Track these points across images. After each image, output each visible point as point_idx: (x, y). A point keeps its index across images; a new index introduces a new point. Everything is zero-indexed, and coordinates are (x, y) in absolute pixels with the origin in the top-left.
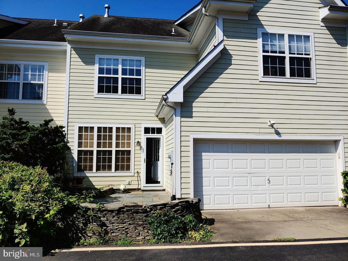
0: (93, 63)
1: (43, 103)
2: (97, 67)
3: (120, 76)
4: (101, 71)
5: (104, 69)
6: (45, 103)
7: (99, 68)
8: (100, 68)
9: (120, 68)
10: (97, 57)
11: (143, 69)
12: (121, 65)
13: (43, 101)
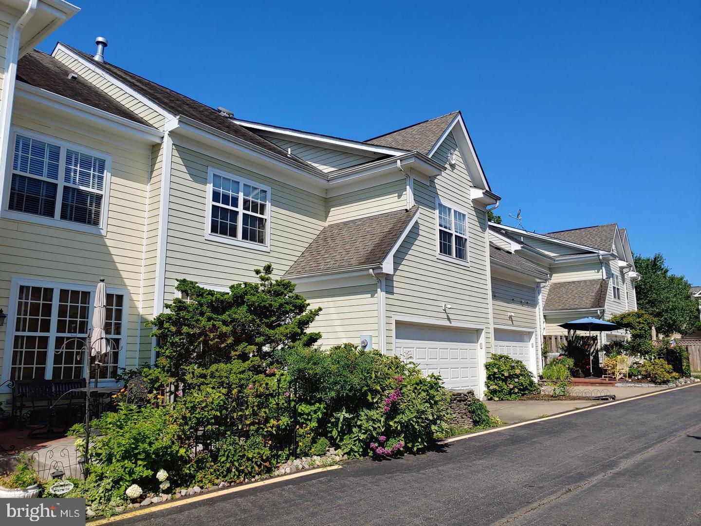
0: (204, 182)
1: (101, 233)
2: (210, 188)
3: (240, 209)
4: (216, 196)
5: (220, 194)
6: (103, 233)
7: (213, 191)
8: (215, 190)
9: (241, 197)
10: (211, 171)
11: (268, 205)
12: (242, 194)
13: (101, 230)
